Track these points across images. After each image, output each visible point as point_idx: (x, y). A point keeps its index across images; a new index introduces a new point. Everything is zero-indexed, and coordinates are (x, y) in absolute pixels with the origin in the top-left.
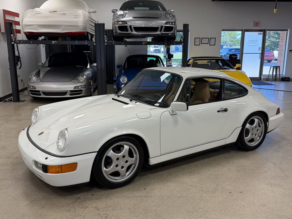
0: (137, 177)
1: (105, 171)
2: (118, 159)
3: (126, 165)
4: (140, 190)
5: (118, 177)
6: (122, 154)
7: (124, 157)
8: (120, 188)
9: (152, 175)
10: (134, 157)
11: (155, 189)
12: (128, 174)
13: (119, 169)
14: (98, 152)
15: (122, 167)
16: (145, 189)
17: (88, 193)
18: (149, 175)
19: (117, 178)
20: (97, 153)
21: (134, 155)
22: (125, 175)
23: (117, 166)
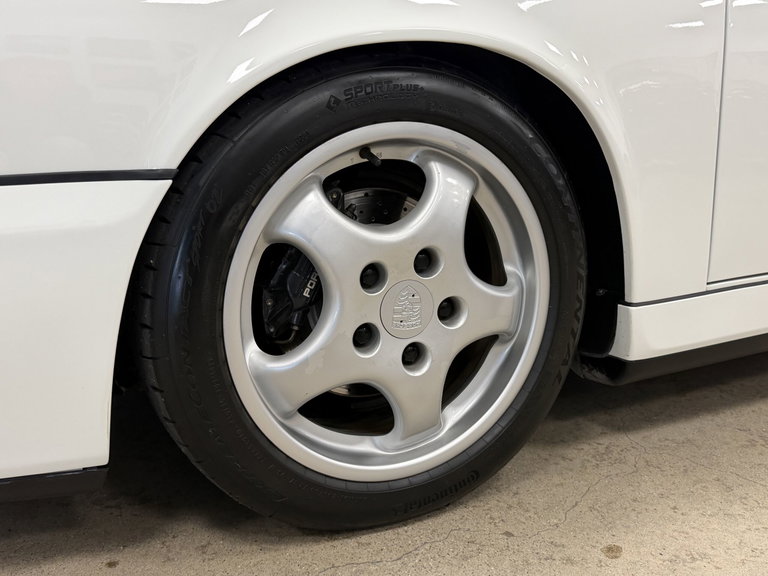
0: (524, 448)
1: (261, 379)
2: (372, 276)
3: (445, 343)
4: (569, 561)
5: (378, 439)
6: (413, 238)
7: (426, 261)
8: (388, 535)
9: (624, 440)
10: (510, 280)
11: (704, 556)
12: (455, 413)
13: (381, 365)
14: (184, 176)
15: (413, 355)
16: (613, 551)
17: (111, 565)
18: (605, 441)
19: (365, 444)
20: (169, 182)
21: (508, 268)
22: (436, 424)
23: (365, 336)
